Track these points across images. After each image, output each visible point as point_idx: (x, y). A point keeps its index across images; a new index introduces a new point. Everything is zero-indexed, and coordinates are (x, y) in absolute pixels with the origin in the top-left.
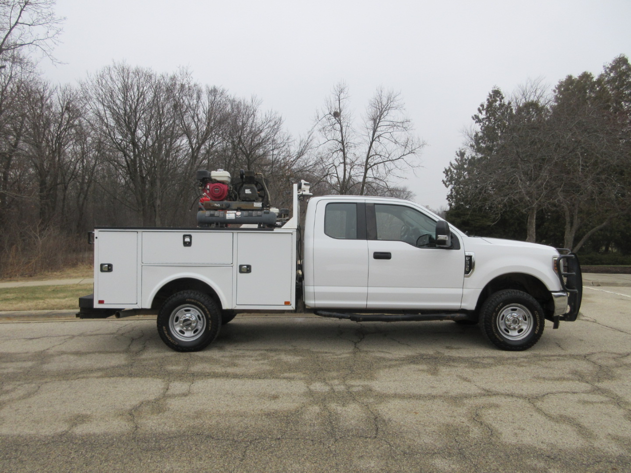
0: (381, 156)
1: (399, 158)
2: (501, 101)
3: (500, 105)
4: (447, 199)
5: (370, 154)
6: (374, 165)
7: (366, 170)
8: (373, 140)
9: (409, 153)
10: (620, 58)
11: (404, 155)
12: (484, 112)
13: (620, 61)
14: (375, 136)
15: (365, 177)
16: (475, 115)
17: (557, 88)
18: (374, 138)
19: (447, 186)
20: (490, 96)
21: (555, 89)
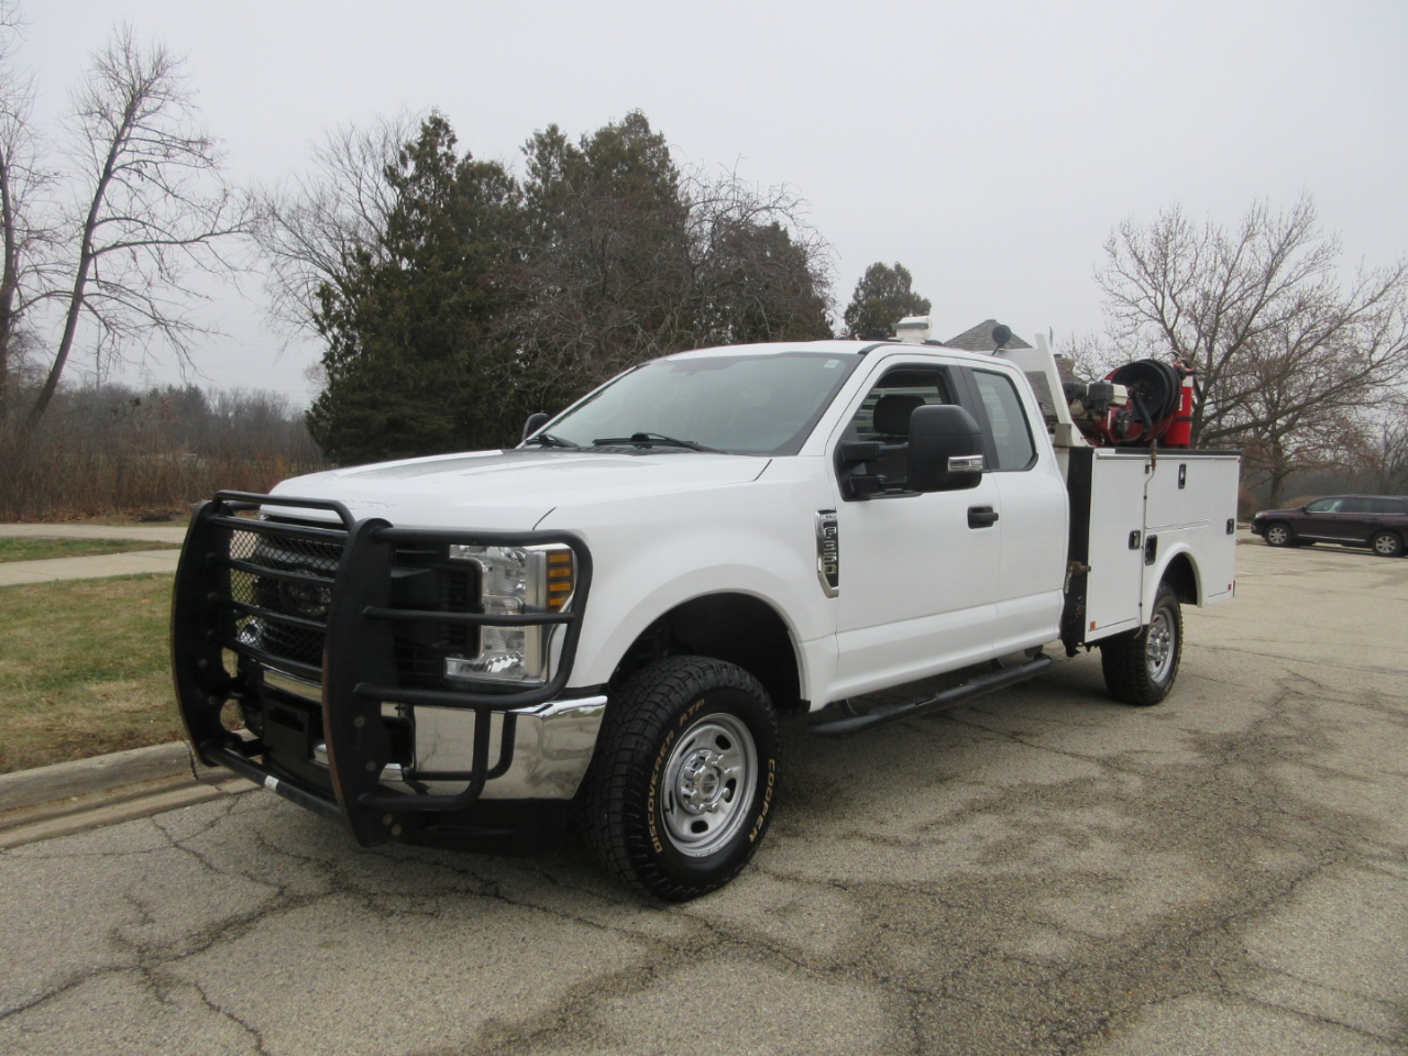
0: (144, 224)
1: (197, 240)
2: (449, 147)
3: (445, 154)
4: (323, 362)
5: (100, 214)
6: (115, 246)
7: (87, 257)
8: (108, 173)
9: (229, 232)
10: (636, 115)
11: (212, 234)
12: (412, 165)
13: (636, 121)
14: (118, 162)
15: (81, 279)
16: (390, 167)
17: (529, 146)
18: (113, 167)
19: (322, 331)
20: (425, 129)
21: (525, 146)
